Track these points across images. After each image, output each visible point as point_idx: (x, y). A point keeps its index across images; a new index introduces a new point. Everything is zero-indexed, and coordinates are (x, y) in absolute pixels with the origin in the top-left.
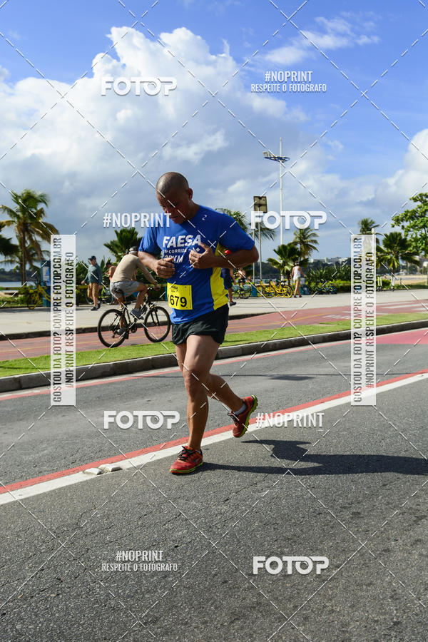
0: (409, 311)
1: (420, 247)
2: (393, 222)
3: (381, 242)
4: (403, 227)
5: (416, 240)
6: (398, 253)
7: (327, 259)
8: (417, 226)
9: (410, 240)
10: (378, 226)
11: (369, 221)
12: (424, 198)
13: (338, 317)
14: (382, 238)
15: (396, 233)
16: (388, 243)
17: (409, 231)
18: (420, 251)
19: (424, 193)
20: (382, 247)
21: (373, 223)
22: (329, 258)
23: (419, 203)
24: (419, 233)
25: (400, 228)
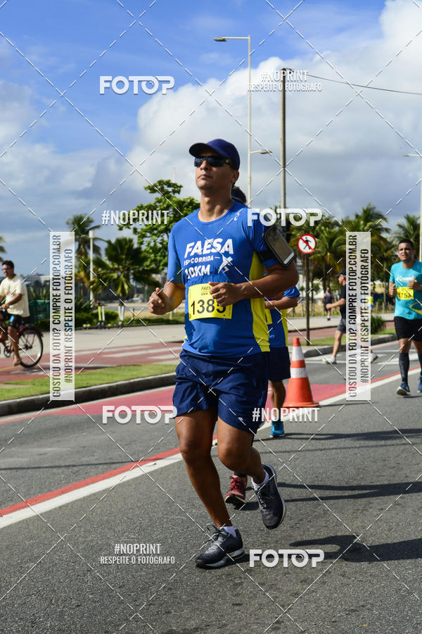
3: (103, 252)
5: (155, 251)
6: (128, 270)
8: (156, 229)
9: (146, 251)
10: (98, 227)
11: (85, 219)
12: (166, 187)
14: (103, 246)
15: (124, 240)
16: (114, 253)
17: (144, 236)
18: (161, 268)
19: (165, 179)
20: (104, 258)
21: (91, 221)
23: (158, 195)
24: (159, 240)
25: (132, 231)
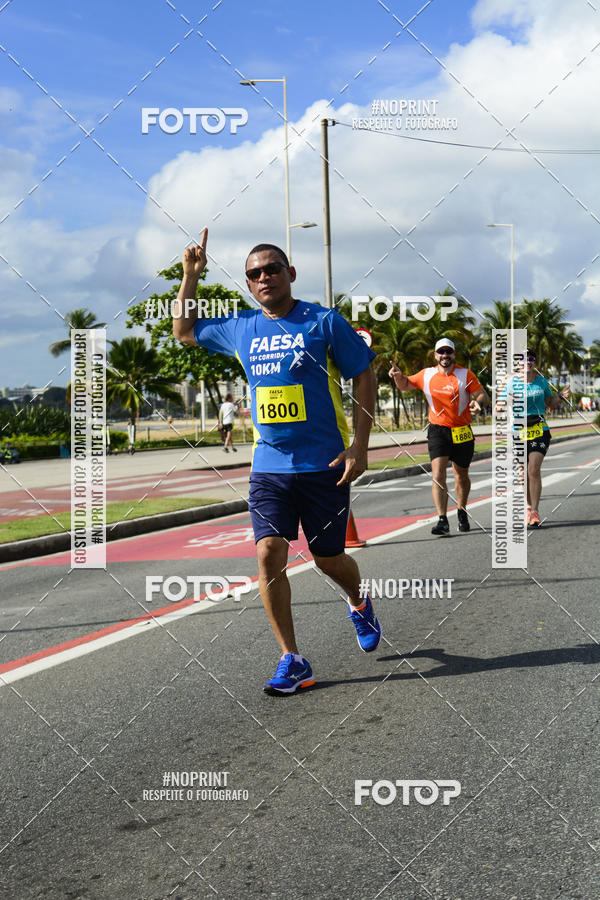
0: (155, 493)
1: (181, 366)
2: (129, 319)
4: (149, 328)
5: (174, 353)
6: (140, 378)
7: (7, 390)
9: (163, 354)
10: (100, 325)
11: (86, 315)
13: (13, 512)
15: (134, 340)
16: (121, 358)
17: (160, 335)
18: (182, 375)
21: (94, 318)
22: (11, 389)
25: (144, 328)
